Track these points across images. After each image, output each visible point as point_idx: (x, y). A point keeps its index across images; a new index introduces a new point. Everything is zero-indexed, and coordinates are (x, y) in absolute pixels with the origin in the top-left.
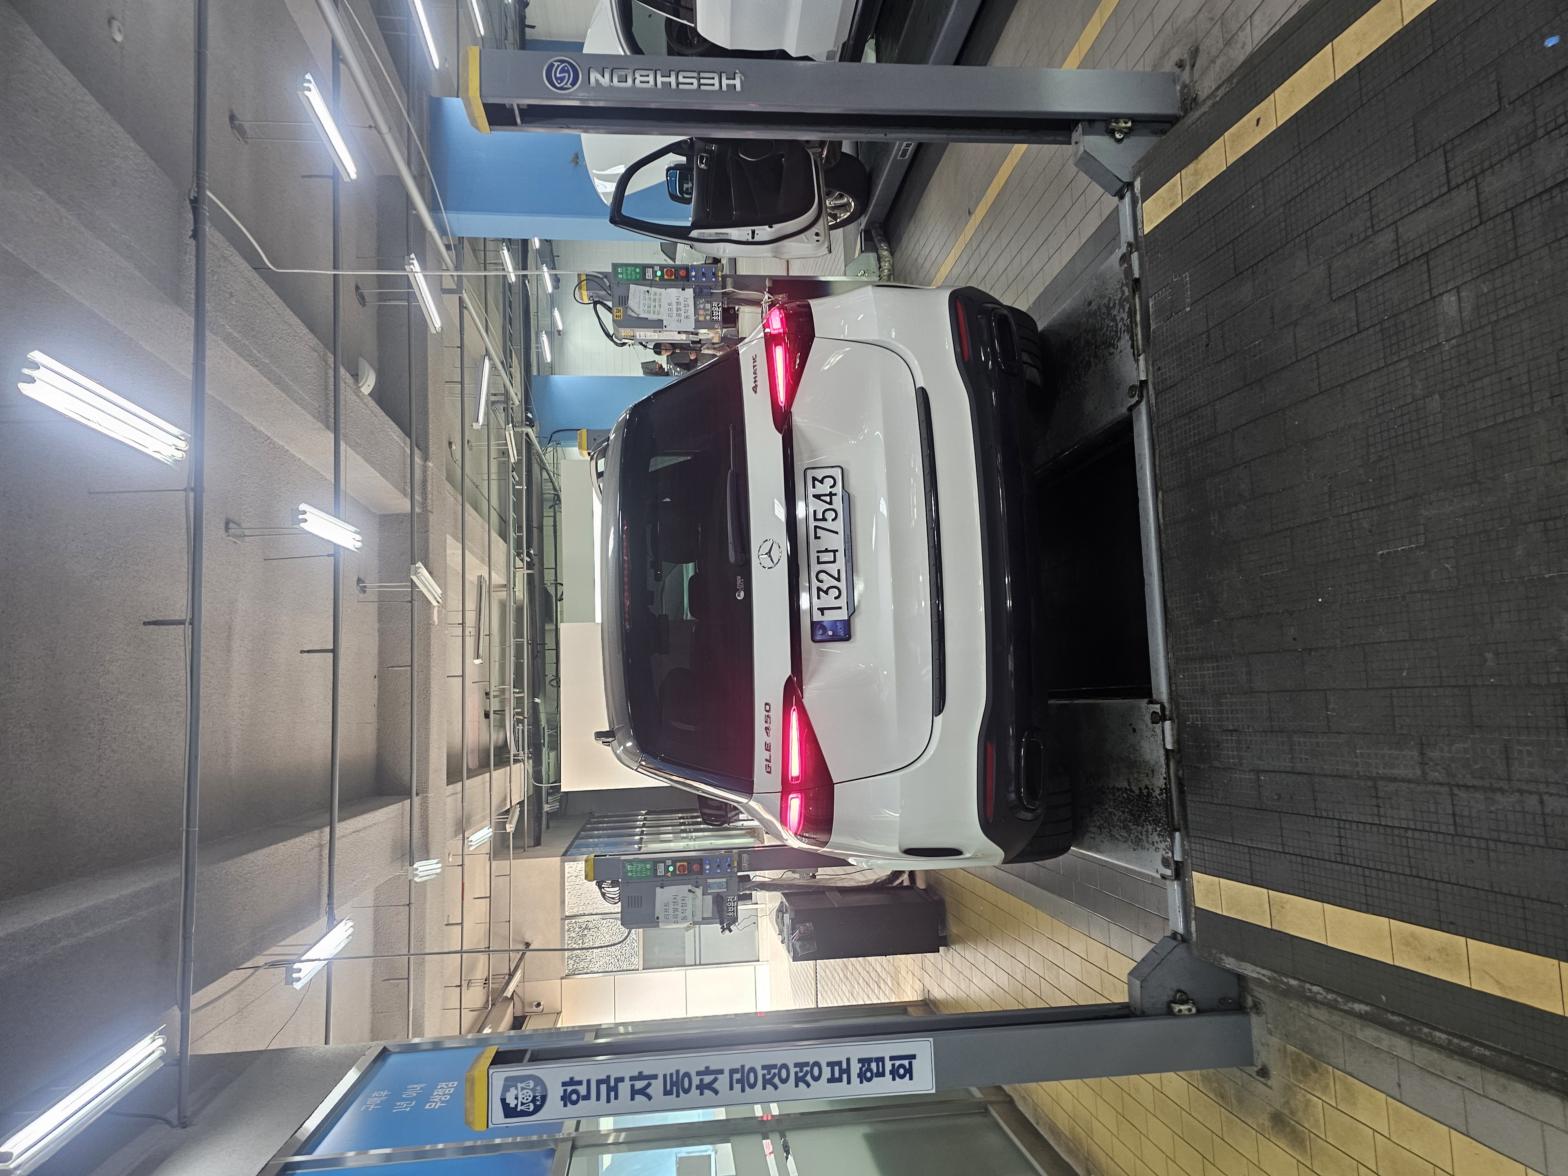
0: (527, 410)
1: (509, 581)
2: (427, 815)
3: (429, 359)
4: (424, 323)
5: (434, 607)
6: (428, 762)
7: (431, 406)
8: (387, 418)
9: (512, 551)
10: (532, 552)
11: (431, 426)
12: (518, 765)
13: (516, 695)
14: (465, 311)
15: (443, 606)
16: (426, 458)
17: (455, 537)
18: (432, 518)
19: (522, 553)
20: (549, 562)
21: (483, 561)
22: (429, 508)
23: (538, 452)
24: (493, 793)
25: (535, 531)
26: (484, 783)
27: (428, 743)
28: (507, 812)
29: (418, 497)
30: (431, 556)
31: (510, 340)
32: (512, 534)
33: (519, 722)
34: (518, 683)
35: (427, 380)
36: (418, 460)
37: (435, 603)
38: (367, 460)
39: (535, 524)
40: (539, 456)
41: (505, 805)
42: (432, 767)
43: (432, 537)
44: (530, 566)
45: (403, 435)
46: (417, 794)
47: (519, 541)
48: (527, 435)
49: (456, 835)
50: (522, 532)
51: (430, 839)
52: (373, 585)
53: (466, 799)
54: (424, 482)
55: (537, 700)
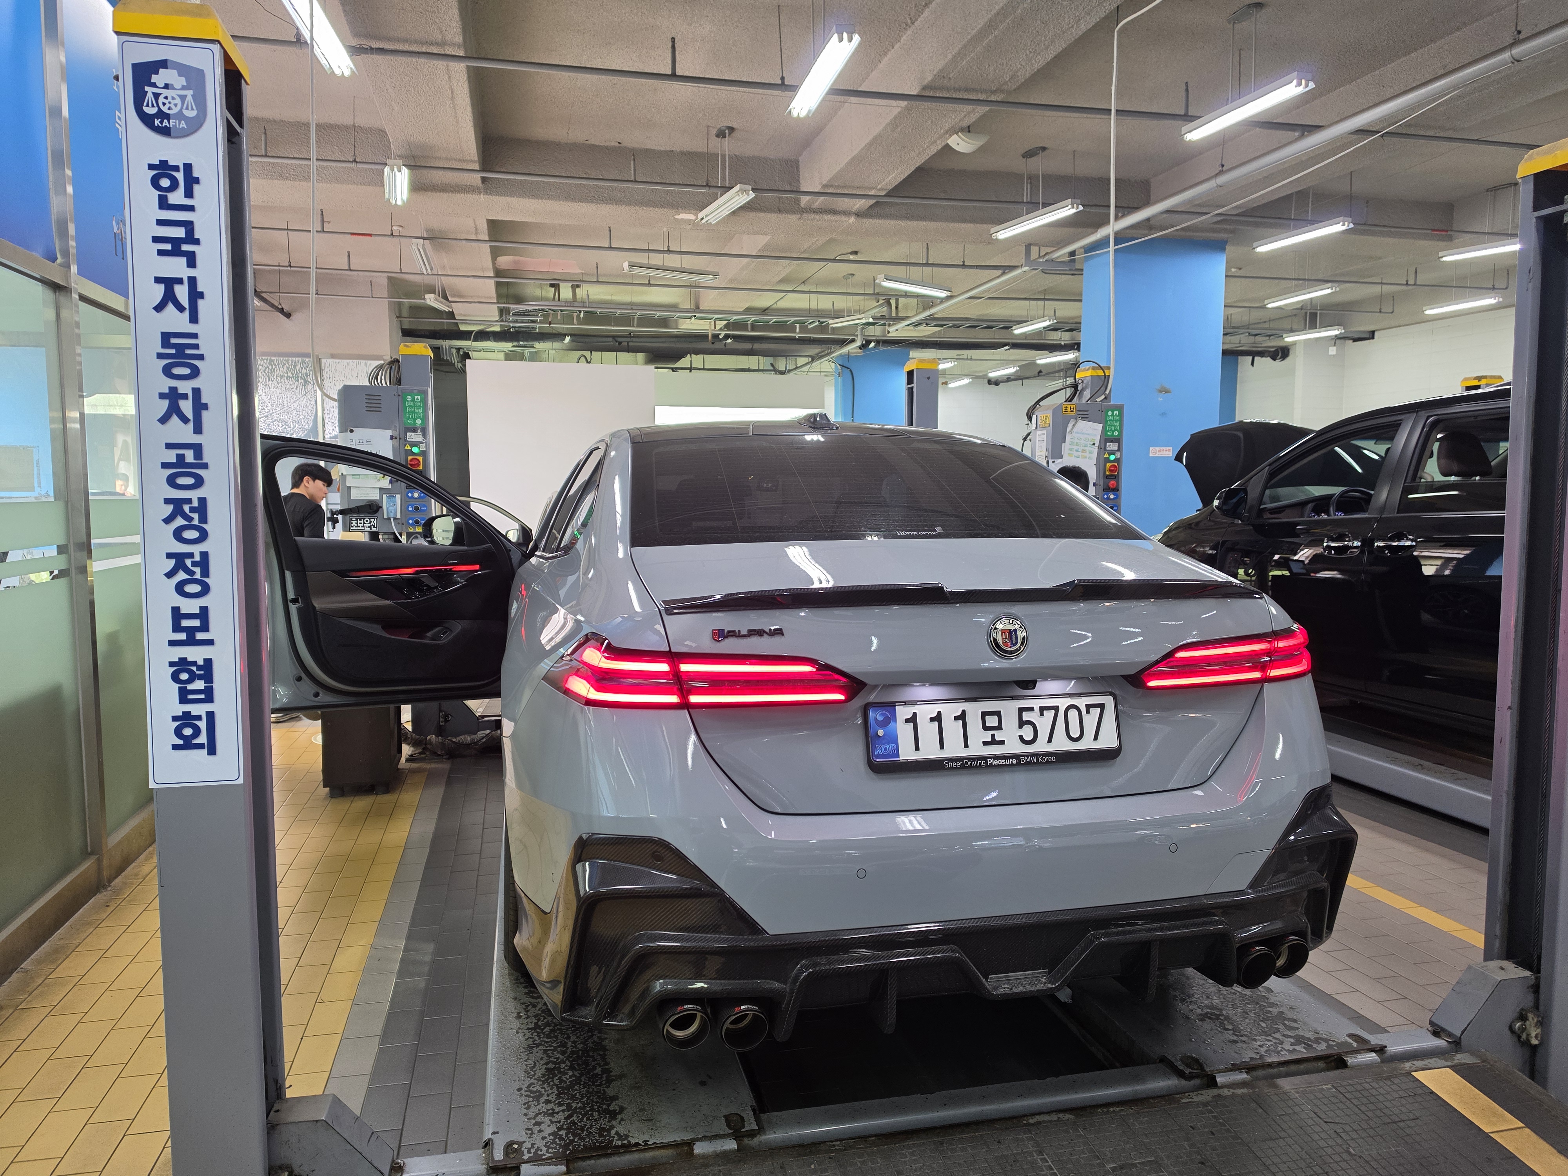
0: (878, 342)
1: (702, 312)
2: (458, 192)
3: (963, 225)
4: (1002, 220)
5: (696, 215)
6: (520, 196)
7: (914, 224)
8: (913, 169)
9: (735, 317)
10: (729, 341)
11: (893, 222)
12: (497, 313)
13: (575, 314)
14: (1000, 272)
15: (695, 225)
16: (858, 215)
17: (765, 248)
18: (793, 218)
19: (729, 330)
20: (712, 360)
21: (732, 281)
22: (805, 216)
23: (832, 353)
24: (471, 279)
25: (748, 346)
26: (483, 269)
27: (542, 198)
28: (445, 297)
29: (819, 201)
30: (752, 215)
31: (954, 326)
32: (753, 318)
33: (546, 316)
34: (591, 317)
35: (941, 221)
36: (861, 204)
37: (701, 215)
38: (875, 139)
39: (757, 346)
40: (828, 354)
41: (454, 296)
42: (514, 201)
43: (773, 217)
44: (716, 336)
45: (890, 187)
46: (484, 180)
47: (742, 325)
48: (853, 341)
49: (427, 231)
50: (753, 329)
51: (429, 193)
52: (727, 146)
53: (469, 244)
54: (834, 212)
55: (568, 339)
